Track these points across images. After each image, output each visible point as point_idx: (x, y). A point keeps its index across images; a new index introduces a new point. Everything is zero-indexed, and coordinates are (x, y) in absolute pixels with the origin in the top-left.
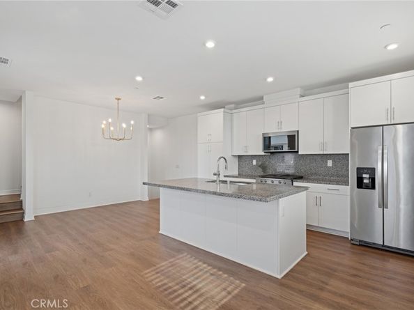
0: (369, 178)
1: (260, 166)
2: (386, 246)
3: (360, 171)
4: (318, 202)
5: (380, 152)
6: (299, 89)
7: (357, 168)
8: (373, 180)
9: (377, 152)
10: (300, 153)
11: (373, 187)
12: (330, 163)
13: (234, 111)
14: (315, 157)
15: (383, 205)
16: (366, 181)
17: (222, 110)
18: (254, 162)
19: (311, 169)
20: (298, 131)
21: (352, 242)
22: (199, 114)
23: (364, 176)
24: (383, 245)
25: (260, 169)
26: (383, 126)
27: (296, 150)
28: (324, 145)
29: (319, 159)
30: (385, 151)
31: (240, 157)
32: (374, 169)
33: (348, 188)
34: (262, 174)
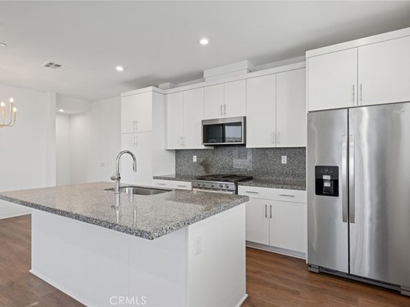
0: (331, 180)
1: (201, 164)
2: (352, 275)
3: (320, 170)
4: (268, 213)
5: (345, 144)
6: (246, 62)
7: (316, 167)
8: (335, 183)
9: (341, 144)
10: (247, 147)
11: (336, 194)
12: (284, 160)
13: (168, 91)
14: (267, 151)
15: (349, 217)
16: (327, 184)
17: (151, 88)
18: (195, 159)
19: (262, 168)
20: (245, 118)
21: (310, 269)
22: (122, 94)
23: (325, 177)
24: (349, 274)
25: (202, 168)
26: (348, 108)
27: (243, 143)
28: (276, 136)
29: (271, 154)
30: (351, 144)
31: (177, 151)
32: (337, 167)
33: (305, 193)
34: (204, 174)
